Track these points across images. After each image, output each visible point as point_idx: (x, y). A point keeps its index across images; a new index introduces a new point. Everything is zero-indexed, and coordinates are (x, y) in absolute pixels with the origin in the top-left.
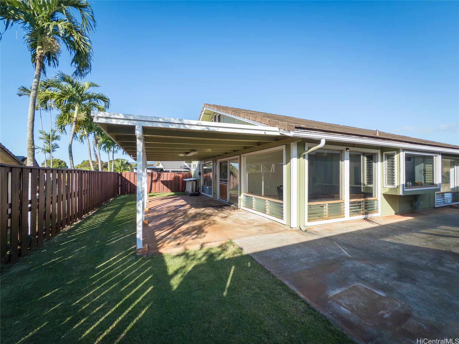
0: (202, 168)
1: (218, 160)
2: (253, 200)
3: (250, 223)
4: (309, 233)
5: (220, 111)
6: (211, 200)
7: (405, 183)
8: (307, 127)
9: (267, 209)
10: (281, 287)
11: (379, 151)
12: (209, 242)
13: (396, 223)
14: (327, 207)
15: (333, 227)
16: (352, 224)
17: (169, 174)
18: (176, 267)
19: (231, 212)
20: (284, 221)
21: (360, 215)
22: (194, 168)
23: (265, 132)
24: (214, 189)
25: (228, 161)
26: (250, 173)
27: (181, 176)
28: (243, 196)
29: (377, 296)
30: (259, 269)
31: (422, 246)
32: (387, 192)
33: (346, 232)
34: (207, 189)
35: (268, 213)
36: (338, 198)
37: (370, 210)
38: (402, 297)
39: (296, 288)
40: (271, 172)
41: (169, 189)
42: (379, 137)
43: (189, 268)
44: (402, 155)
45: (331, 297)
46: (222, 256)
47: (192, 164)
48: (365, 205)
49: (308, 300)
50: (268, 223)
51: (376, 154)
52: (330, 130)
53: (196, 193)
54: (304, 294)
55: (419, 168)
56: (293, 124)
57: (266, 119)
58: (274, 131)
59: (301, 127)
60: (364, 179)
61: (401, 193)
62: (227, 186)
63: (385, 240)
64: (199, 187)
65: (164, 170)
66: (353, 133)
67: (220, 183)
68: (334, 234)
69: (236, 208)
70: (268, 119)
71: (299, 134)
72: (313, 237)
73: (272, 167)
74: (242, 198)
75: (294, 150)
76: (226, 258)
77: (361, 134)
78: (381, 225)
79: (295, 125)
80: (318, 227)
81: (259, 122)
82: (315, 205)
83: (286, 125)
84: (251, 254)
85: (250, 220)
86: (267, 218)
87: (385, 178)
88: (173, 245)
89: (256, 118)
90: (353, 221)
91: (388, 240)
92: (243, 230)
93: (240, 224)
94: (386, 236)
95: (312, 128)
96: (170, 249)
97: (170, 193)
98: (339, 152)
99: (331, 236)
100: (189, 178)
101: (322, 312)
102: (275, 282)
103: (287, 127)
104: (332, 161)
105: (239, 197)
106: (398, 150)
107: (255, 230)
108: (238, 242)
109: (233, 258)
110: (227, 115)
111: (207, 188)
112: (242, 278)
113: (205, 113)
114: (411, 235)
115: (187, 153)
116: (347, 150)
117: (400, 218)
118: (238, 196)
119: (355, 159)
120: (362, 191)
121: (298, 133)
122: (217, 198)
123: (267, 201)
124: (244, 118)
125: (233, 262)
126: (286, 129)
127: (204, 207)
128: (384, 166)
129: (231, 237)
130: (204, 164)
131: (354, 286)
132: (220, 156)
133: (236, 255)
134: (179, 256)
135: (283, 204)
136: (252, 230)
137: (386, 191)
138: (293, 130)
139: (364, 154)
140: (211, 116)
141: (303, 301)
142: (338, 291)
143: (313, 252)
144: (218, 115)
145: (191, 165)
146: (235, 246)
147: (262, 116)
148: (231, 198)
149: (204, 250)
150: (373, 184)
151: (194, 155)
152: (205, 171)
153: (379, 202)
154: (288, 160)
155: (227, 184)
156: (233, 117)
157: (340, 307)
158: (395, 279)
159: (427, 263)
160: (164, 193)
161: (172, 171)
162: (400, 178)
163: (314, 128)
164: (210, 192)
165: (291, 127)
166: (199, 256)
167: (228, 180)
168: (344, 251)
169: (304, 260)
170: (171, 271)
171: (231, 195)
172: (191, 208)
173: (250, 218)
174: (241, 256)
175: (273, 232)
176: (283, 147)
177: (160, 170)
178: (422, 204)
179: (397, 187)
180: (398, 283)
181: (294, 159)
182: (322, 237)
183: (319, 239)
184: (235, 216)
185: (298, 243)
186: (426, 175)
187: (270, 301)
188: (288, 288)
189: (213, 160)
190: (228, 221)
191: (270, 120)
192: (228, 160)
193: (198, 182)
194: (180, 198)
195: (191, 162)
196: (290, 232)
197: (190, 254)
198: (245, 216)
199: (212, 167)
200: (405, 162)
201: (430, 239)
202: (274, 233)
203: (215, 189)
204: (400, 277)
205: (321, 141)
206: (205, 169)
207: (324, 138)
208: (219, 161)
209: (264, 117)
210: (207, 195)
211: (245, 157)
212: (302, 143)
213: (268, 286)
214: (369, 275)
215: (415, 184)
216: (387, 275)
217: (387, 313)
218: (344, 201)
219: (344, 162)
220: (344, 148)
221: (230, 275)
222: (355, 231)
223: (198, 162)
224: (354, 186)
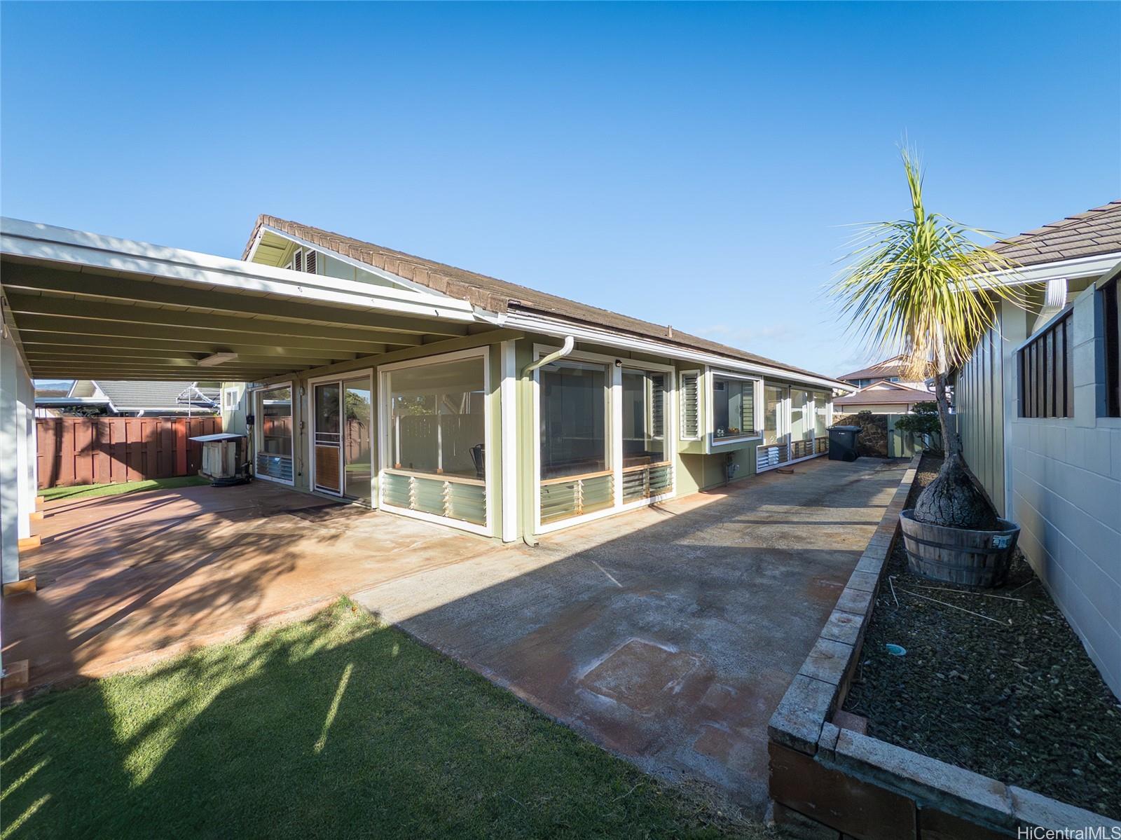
0: (259, 402)
1: (310, 381)
2: (412, 486)
3: (404, 544)
4: (544, 548)
5: (312, 241)
6: (289, 493)
7: (713, 431)
8: (536, 307)
9: (447, 505)
10: (474, 688)
11: (672, 369)
12: (276, 614)
13: (700, 507)
14: (580, 487)
15: (592, 529)
16: (629, 518)
17: (135, 423)
18: (153, 708)
19: (348, 522)
20: (489, 530)
21: (642, 499)
22: (229, 404)
23: (438, 310)
24: (298, 460)
25: (341, 383)
26: (406, 417)
27: (181, 428)
28: (383, 477)
29: (664, 656)
30: (420, 657)
31: (736, 546)
32: (686, 450)
33: (615, 536)
34: (277, 463)
35: (451, 514)
36: (603, 468)
37: (659, 488)
38: (703, 646)
39: (509, 681)
40: (461, 413)
41: (134, 469)
42: (673, 340)
43: (202, 705)
44: (709, 376)
45: (582, 682)
46: (318, 643)
47: (221, 390)
48: (651, 478)
49: (533, 701)
50: (449, 539)
51: (668, 374)
52: (583, 318)
53: (238, 476)
54: (525, 690)
55: (734, 402)
56: (503, 297)
57: (441, 279)
58: (460, 310)
59: (522, 307)
60: (649, 427)
61: (707, 451)
62: (337, 451)
63: (682, 543)
64: (249, 459)
65: (115, 410)
66: (628, 328)
67: (317, 443)
68: (593, 545)
69: (366, 509)
70: (446, 279)
71: (518, 321)
72: (552, 557)
73: (464, 401)
74: (381, 482)
75: (509, 359)
76: (330, 647)
77: (641, 332)
78: (678, 516)
79: (508, 299)
80: (563, 533)
81: (423, 284)
82: (557, 484)
83: (487, 297)
84: (400, 623)
85: (402, 537)
86: (447, 526)
87: (684, 423)
88: (143, 644)
89: (414, 271)
90: (630, 512)
91: (685, 542)
92: (382, 564)
93: (375, 551)
94: (683, 535)
95: (546, 310)
96: (127, 658)
97: (136, 482)
98: (602, 369)
99: (587, 550)
100: (214, 434)
101: (561, 719)
102: (459, 680)
103: (491, 302)
104: (592, 387)
105: (373, 481)
106: (701, 367)
107: (415, 559)
108: (365, 599)
109: (353, 641)
110: (333, 255)
111: (277, 459)
112: (373, 691)
113: (263, 242)
114: (720, 529)
115: (202, 356)
116: (618, 365)
117: (706, 498)
118: (370, 478)
119: (632, 384)
120: (646, 449)
121: (516, 318)
122: (309, 486)
123: (447, 483)
124: (384, 269)
125: (348, 653)
126: (489, 308)
127: (264, 516)
128: (681, 397)
129: (344, 588)
130: (264, 392)
131: (624, 646)
132: (314, 369)
133: (358, 635)
134: (164, 673)
135: (485, 487)
136: (408, 560)
137: (684, 448)
138: (505, 312)
139: (649, 374)
140: (285, 252)
141: (525, 707)
142: (595, 664)
143: (551, 590)
144: (306, 254)
145: (219, 395)
146: (358, 611)
147: (431, 269)
148: (351, 483)
149: (260, 638)
150: (662, 434)
151: (225, 364)
152: (270, 413)
153: (674, 470)
154: (496, 384)
155: (339, 445)
156: (352, 262)
157: (598, 697)
158: (693, 615)
159: (742, 575)
160: (113, 483)
161: (147, 414)
162: (707, 423)
163: (550, 310)
164: (285, 471)
165: (500, 303)
166: (241, 660)
167: (341, 434)
168: (610, 576)
169: (529, 612)
170: (127, 728)
171: (350, 475)
172: (216, 524)
173: (403, 531)
174: (374, 633)
175: (462, 557)
176: (484, 352)
177: (97, 411)
178: (739, 469)
179: (702, 438)
180: (698, 621)
181: (507, 379)
182: (570, 554)
183: (562, 560)
184: (362, 530)
185: (518, 575)
186: (744, 415)
187: (445, 729)
188: (491, 685)
189: (293, 381)
190: (342, 547)
191: (450, 282)
192: (339, 380)
193: (244, 447)
194: (179, 495)
195: (219, 386)
196: (501, 552)
197: (207, 660)
198: (391, 528)
199: (289, 400)
200: (714, 392)
201: (748, 530)
202: (462, 560)
203: (303, 463)
204: (701, 609)
205: (564, 340)
206: (266, 407)
207: (571, 334)
208: (313, 384)
209: (435, 272)
210: (275, 480)
211: (389, 374)
212: (528, 343)
213: (443, 692)
214: (652, 617)
215: (729, 433)
216: (681, 611)
217: (678, 684)
218: (613, 472)
219: (612, 390)
220: (610, 359)
221: (338, 692)
222: (632, 533)
223: (243, 385)
224: (631, 439)
